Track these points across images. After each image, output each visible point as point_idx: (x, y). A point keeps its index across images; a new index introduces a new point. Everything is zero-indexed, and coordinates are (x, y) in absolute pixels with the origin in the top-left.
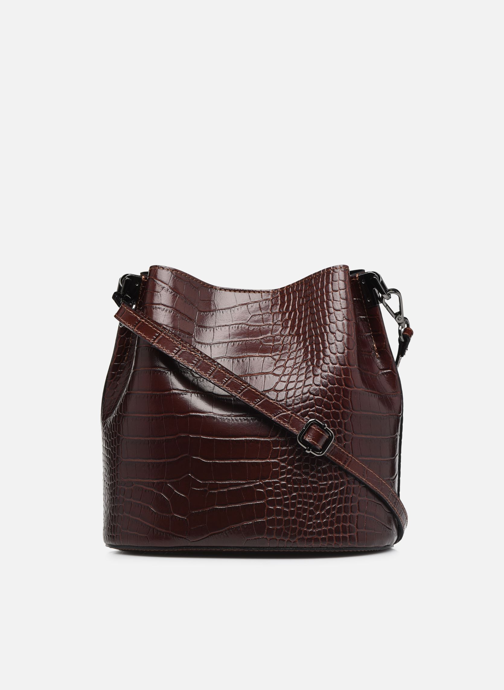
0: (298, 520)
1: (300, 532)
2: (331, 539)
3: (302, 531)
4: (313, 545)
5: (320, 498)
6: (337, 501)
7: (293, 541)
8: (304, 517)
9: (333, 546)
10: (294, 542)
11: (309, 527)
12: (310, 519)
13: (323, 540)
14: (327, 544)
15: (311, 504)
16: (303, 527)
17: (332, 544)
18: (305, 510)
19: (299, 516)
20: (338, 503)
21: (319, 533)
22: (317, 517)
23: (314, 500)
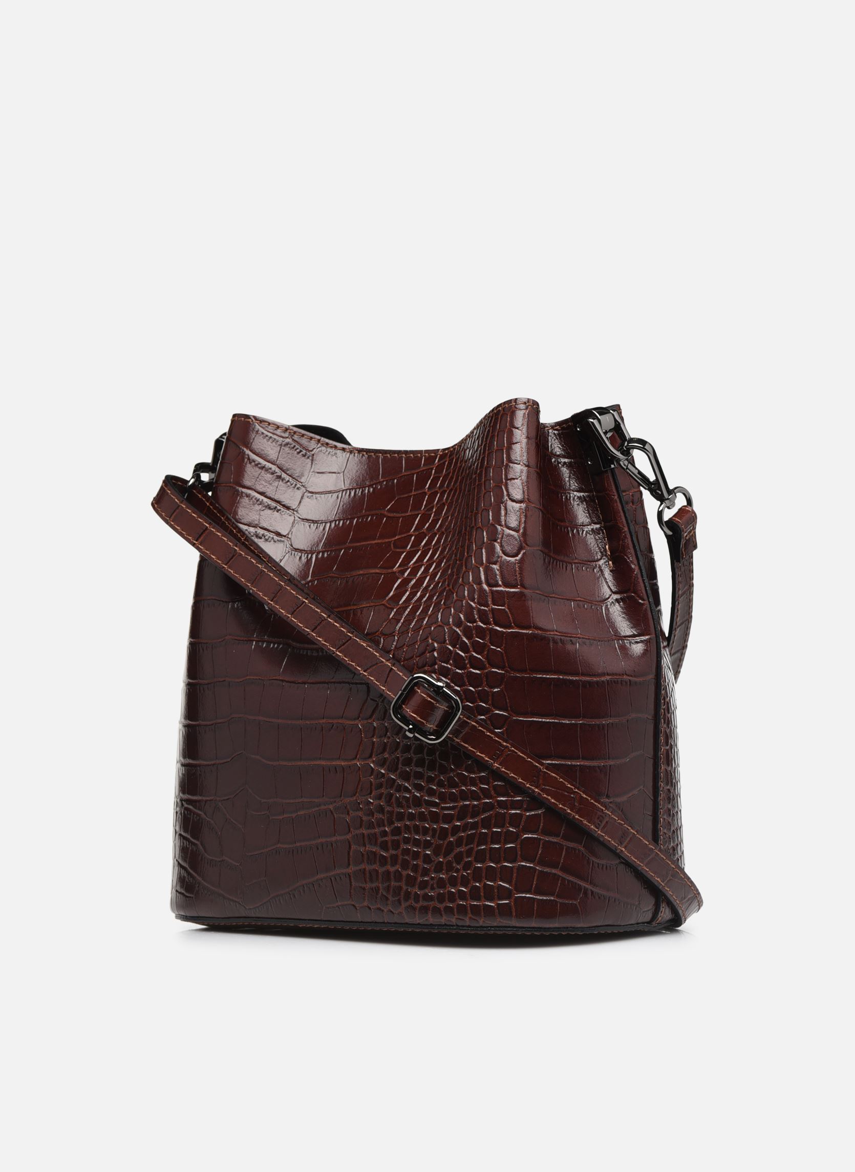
0: (404, 873)
1: (407, 896)
2: (462, 910)
3: (410, 893)
4: (431, 919)
5: (444, 833)
6: (476, 840)
7: (397, 912)
8: (415, 868)
9: (468, 923)
10: (398, 914)
11: (424, 885)
12: (426, 872)
13: (449, 910)
14: (457, 918)
15: (427, 845)
16: (413, 886)
17: (464, 918)
18: (416, 855)
19: (405, 865)
20: (478, 843)
21: (441, 898)
22: (439, 868)
23: (433, 836)
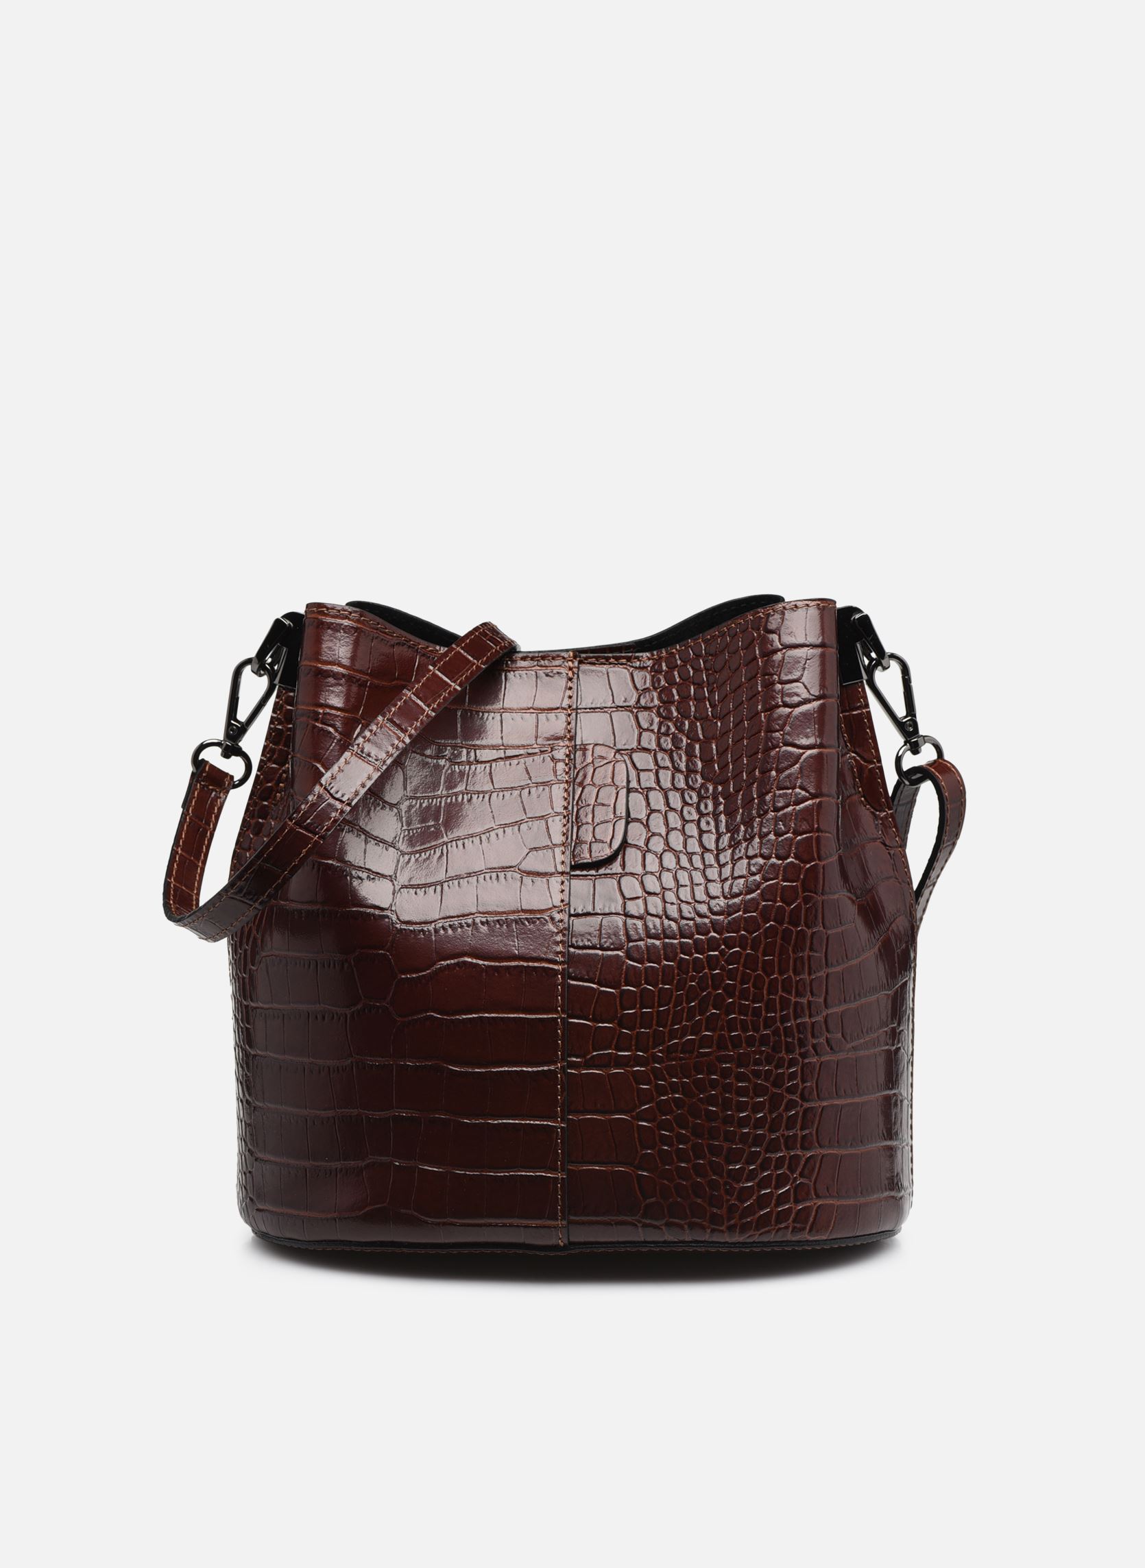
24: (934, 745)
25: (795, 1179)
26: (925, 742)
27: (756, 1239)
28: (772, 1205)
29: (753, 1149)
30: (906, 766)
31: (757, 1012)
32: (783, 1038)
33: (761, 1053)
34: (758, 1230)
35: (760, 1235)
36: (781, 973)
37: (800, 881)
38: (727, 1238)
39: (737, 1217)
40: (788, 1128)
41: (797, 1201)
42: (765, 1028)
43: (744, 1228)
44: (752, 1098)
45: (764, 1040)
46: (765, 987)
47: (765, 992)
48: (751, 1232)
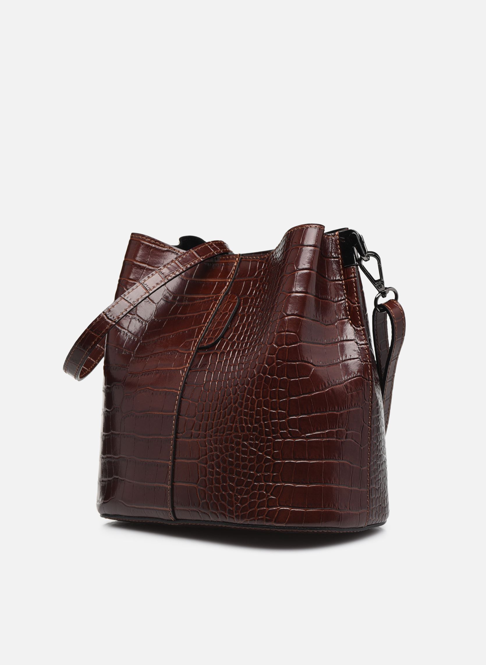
24: (394, 292)
25: (269, 496)
26: (389, 291)
27: (249, 522)
28: (256, 507)
29: (248, 480)
30: (379, 303)
31: (252, 416)
32: (264, 428)
33: (253, 435)
34: (249, 519)
35: (250, 521)
36: (263, 398)
37: (276, 355)
38: (236, 521)
39: (239, 512)
40: (265, 472)
41: (268, 507)
42: (256, 423)
43: (243, 517)
44: (249, 456)
45: (255, 429)
46: (256, 404)
47: (256, 406)
48: (245, 520)
